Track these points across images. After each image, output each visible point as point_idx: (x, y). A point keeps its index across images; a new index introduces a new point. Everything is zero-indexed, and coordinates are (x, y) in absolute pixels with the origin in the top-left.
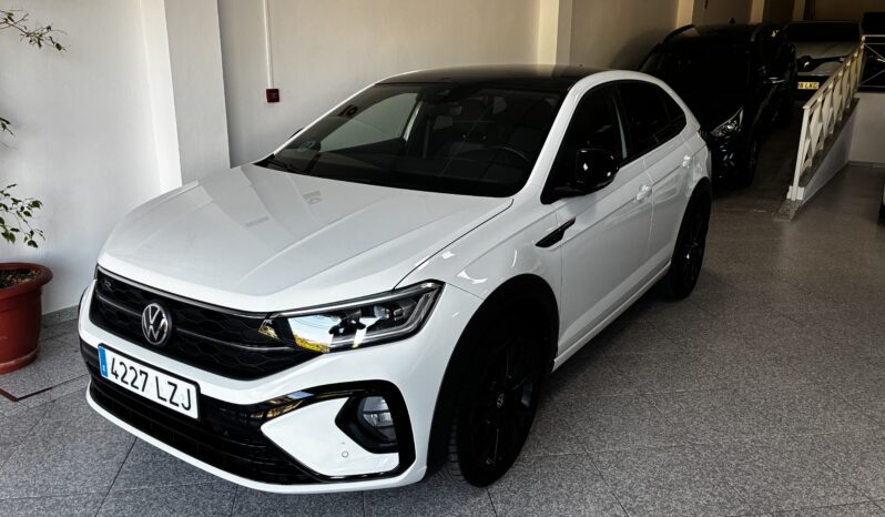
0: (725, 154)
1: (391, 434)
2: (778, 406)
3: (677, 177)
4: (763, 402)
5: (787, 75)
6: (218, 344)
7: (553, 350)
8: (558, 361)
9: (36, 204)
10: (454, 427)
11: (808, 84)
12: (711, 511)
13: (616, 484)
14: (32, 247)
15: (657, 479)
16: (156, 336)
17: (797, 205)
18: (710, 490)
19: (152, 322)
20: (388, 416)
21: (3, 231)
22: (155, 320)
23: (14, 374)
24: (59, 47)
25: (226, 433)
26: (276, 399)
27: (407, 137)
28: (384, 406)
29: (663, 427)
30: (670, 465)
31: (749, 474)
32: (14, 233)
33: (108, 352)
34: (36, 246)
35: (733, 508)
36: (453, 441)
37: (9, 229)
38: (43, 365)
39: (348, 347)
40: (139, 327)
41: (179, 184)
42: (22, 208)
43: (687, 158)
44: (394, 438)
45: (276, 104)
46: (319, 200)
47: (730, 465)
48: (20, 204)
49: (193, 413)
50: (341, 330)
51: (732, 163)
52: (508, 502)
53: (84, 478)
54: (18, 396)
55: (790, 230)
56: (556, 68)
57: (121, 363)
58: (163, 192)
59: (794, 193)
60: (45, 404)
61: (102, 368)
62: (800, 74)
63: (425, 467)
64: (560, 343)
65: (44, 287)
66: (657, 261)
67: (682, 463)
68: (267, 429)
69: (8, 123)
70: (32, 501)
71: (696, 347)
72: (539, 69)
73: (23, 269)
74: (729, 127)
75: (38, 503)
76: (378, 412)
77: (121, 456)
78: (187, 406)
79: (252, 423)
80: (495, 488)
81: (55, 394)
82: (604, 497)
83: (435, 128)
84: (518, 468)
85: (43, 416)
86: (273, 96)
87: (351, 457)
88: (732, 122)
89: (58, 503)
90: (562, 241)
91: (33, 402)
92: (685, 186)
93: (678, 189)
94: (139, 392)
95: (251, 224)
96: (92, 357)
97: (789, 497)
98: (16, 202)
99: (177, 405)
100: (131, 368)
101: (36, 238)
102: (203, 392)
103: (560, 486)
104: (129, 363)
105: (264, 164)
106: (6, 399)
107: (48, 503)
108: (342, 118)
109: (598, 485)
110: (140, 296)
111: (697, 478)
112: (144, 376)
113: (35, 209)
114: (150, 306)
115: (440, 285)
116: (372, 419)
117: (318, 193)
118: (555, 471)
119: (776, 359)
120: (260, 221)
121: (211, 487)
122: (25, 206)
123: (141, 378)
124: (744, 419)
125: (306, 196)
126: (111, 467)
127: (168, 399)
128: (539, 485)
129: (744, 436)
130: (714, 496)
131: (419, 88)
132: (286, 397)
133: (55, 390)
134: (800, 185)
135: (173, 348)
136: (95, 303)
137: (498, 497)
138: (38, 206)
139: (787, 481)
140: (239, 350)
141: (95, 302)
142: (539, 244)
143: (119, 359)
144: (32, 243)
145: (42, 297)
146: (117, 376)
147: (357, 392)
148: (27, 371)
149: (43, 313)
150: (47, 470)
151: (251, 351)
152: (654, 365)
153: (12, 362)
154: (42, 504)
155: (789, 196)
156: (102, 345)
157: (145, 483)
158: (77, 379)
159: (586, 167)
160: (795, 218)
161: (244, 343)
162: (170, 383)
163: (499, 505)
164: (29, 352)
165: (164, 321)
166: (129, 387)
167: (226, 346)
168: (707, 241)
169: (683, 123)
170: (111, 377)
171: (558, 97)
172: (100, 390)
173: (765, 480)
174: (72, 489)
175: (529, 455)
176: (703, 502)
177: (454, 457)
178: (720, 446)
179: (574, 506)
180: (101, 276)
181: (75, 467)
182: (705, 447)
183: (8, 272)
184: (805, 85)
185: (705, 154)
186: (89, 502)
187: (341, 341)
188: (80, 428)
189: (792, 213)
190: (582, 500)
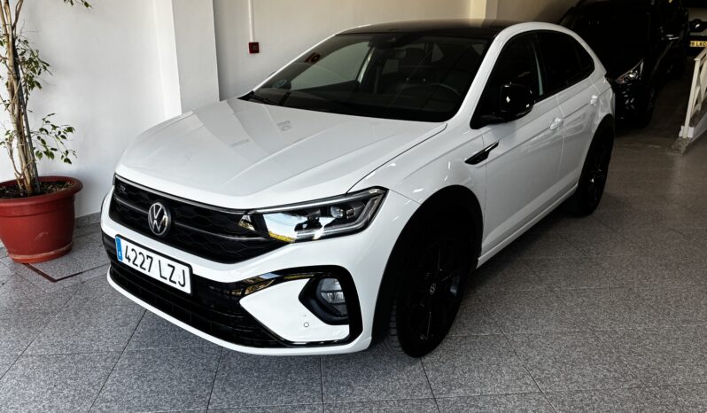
0: (627, 98)
1: (343, 310)
2: (667, 302)
3: (584, 114)
4: (654, 298)
5: (682, 33)
6: (207, 235)
7: (477, 250)
8: (482, 259)
9: (70, 129)
10: (395, 307)
11: (699, 42)
12: (607, 383)
13: (527, 360)
14: (67, 164)
15: (563, 356)
16: (159, 228)
17: (688, 142)
18: (607, 366)
19: (156, 217)
20: (341, 295)
21: (45, 150)
22: (159, 216)
23: (54, 262)
24: (86, 5)
25: (212, 306)
26: (252, 279)
27: (360, 80)
28: (338, 287)
29: (568, 316)
30: (574, 346)
31: (641, 355)
32: (53, 152)
33: (122, 241)
34: (70, 162)
35: (626, 381)
36: (393, 318)
37: (49, 148)
38: (76, 255)
39: (310, 239)
40: (147, 222)
41: (179, 113)
42: (60, 133)
43: (595, 97)
44: (346, 313)
45: (257, 54)
46: (289, 127)
47: (624, 348)
48: (58, 129)
49: (187, 289)
50: (305, 226)
51: (632, 107)
52: (437, 371)
53: (104, 340)
54: (55, 278)
55: (681, 163)
56: (485, 20)
57: (133, 250)
58: (167, 119)
59: (685, 132)
60: (77, 285)
61: (119, 254)
62: (692, 34)
63: (370, 338)
64: (484, 244)
65: (77, 195)
66: (567, 182)
67: (583, 345)
68: (244, 302)
69: (48, 65)
70: (64, 356)
71: (597, 254)
72: (471, 22)
73: (61, 181)
74: (631, 76)
75: (69, 358)
76: (334, 292)
77: (133, 325)
78: (182, 283)
79: (233, 298)
80: (427, 359)
81: (85, 277)
82: (517, 369)
83: (384, 72)
84: (446, 344)
85: (75, 293)
86: (254, 48)
87: (311, 326)
88: (634, 71)
89: (85, 358)
90: (487, 160)
91: (67, 283)
92: (591, 123)
93: (585, 125)
94: (146, 272)
95: (236, 144)
96: (111, 245)
97: (673, 374)
98: (54, 127)
99: (175, 283)
100: (140, 253)
101: (70, 156)
102: (194, 272)
103: (481, 359)
104: (138, 249)
105: (246, 98)
106: (47, 280)
107: (77, 358)
108: (308, 64)
109: (512, 360)
110: (147, 197)
111: (596, 357)
112: (150, 260)
113: (69, 133)
114: (154, 205)
115: (384, 191)
116: (328, 297)
117: (289, 122)
118: (476, 347)
119: (666, 265)
120: (241, 143)
121: (202, 349)
122: (62, 131)
123: (148, 262)
124: (638, 312)
125: (279, 125)
126: (126, 332)
127: (168, 278)
128: (463, 358)
129: (637, 325)
130: (610, 371)
131: (370, 37)
132: (258, 277)
133: (84, 274)
134: (691, 125)
135: (172, 237)
136: (114, 204)
137: (430, 366)
138: (71, 131)
139: (673, 361)
140: (224, 239)
141: (113, 202)
142: (467, 162)
143: (131, 246)
144: (67, 160)
145: (75, 203)
146: (129, 260)
147: (317, 274)
148: (64, 259)
149: (76, 217)
150: (77, 334)
151: (234, 241)
152: (561, 267)
153: (52, 253)
154: (72, 359)
155: (680, 135)
156: (118, 235)
157: (151, 345)
158: (101, 267)
159: (508, 99)
160: (686, 152)
161: (228, 234)
162: (169, 265)
163: (431, 372)
164: (64, 246)
165: (166, 217)
166: (138, 269)
167: (212, 236)
168: (609, 170)
169: (591, 69)
170: (125, 261)
171: (486, 42)
172: (117, 272)
173: (654, 361)
174: (95, 348)
175: (456, 334)
176: (600, 376)
177: (394, 332)
178: (616, 333)
179: (492, 375)
180: (117, 182)
181: (98, 332)
182: (605, 333)
183: (49, 183)
184: (696, 44)
185: (610, 94)
186: (108, 358)
187: (304, 234)
188: (103, 302)
189: (683, 149)
190: (499, 371)
